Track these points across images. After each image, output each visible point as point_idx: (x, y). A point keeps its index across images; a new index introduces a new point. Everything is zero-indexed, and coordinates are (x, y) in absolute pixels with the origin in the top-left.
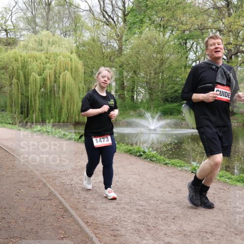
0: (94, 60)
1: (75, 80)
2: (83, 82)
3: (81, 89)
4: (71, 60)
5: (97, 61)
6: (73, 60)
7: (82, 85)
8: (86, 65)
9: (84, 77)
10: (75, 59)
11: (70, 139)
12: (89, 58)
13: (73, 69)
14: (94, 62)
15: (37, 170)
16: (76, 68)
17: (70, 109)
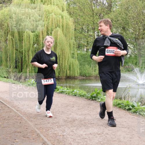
0: (84, 17)
1: (66, 36)
2: (74, 38)
3: (72, 45)
4: (62, 17)
5: (87, 18)
6: (64, 17)
7: (73, 41)
8: (76, 22)
9: (75, 34)
10: (66, 16)
11: (62, 92)
12: (79, 15)
13: (65, 26)
14: (84, 19)
15: (31, 121)
16: (67, 25)
17: (62, 64)
